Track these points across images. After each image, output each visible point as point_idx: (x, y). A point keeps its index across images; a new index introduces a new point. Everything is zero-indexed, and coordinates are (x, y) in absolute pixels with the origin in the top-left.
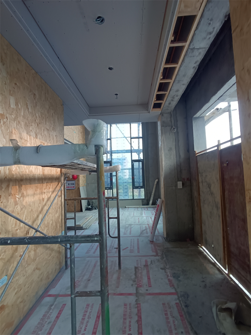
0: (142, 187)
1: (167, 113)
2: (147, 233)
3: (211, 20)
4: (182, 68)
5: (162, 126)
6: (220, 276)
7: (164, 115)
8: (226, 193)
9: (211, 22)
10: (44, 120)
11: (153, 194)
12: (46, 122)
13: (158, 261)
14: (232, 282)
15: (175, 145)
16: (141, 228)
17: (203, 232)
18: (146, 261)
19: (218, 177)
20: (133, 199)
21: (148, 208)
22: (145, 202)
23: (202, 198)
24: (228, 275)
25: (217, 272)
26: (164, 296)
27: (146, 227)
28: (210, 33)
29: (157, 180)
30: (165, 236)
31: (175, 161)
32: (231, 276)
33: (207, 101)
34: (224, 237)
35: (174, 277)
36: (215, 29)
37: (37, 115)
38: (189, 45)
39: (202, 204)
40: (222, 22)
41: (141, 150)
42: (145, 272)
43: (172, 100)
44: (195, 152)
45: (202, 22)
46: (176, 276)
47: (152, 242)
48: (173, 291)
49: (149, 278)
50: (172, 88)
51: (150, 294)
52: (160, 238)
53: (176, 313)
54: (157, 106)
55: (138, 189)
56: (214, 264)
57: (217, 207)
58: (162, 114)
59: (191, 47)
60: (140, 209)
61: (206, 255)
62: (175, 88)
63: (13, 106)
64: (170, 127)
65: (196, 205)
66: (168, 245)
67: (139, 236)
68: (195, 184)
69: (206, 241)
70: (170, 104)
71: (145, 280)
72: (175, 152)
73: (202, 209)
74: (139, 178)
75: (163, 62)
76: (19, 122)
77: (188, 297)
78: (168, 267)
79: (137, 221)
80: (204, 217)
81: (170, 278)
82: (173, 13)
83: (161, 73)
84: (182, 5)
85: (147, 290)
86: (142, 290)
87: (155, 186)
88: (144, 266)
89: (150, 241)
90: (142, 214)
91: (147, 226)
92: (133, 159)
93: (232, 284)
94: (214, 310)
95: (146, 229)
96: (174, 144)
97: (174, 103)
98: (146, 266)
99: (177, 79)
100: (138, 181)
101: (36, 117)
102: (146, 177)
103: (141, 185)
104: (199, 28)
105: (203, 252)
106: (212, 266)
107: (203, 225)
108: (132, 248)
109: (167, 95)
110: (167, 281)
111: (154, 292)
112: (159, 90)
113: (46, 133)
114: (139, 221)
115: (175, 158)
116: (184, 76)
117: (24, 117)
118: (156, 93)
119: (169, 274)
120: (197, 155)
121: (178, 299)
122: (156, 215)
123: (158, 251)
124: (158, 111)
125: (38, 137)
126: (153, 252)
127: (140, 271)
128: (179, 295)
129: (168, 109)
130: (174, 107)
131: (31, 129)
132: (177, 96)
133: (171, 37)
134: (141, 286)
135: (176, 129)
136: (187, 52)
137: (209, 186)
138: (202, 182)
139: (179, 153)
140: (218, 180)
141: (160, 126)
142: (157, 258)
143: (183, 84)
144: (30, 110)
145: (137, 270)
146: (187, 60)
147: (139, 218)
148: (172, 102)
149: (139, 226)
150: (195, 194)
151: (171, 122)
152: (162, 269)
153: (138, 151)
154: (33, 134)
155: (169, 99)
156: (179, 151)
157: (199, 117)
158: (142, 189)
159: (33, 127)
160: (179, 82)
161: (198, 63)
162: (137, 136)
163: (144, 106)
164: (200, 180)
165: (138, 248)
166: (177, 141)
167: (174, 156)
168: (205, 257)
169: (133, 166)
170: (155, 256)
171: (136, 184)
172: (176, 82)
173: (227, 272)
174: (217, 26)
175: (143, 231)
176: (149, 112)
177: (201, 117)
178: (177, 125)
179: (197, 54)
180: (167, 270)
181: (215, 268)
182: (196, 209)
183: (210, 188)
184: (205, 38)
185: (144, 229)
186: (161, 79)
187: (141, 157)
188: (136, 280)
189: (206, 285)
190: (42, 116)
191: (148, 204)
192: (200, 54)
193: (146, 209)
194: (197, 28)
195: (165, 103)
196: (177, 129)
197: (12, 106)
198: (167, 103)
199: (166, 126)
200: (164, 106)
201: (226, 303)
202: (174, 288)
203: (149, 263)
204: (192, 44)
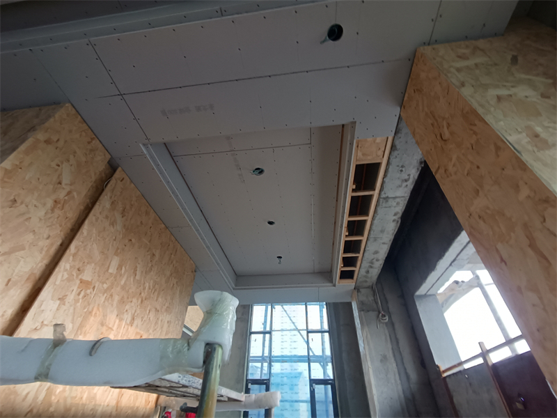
1: (366, 288)
3: (402, 167)
4: (375, 222)
5: (360, 310)
7: (361, 290)
9: (403, 169)
10: (156, 293)
12: (158, 297)
28: (406, 181)
37: (147, 285)
38: (380, 194)
40: (418, 169)
41: (327, 356)
43: (371, 267)
50: (367, 249)
54: (346, 275)
58: (357, 289)
59: (383, 196)
62: (372, 247)
63: (112, 270)
64: (377, 313)
70: (368, 272)
72: (394, 365)
75: (345, 214)
76: (111, 295)
82: (349, 162)
83: (345, 227)
84: (360, 154)
92: (313, 377)
96: (390, 346)
97: (375, 271)
99: (372, 236)
101: (144, 289)
104: (389, 175)
109: (360, 258)
112: (345, 252)
113: (152, 316)
115: (399, 382)
116: (382, 231)
117: (123, 288)
118: (341, 255)
120: (445, 375)
124: (349, 284)
125: (136, 322)
129: (366, 281)
130: (376, 277)
131: (127, 307)
132: (377, 260)
133: (351, 186)
135: (387, 317)
136: (378, 201)
139: (405, 369)
141: (357, 311)
143: (384, 243)
144: (138, 277)
146: (380, 211)
148: (371, 270)
151: (377, 303)
153: (322, 360)
154: (128, 317)
155: (365, 264)
156: (403, 364)
157: (425, 296)
159: (133, 304)
160: (375, 240)
161: (400, 215)
162: (318, 327)
163: (326, 275)
166: (395, 341)
167: (395, 375)
169: (312, 394)
172: (371, 240)
174: (414, 173)
176: (334, 286)
177: (430, 295)
178: (388, 308)
179: (395, 204)
184: (400, 186)
186: (346, 236)
187: (330, 373)
190: (154, 287)
192: (398, 204)
194: (385, 176)
195: (359, 270)
196: (390, 317)
197: (110, 271)
198: (363, 272)
199: (368, 311)
200: (359, 276)
204: (383, 192)
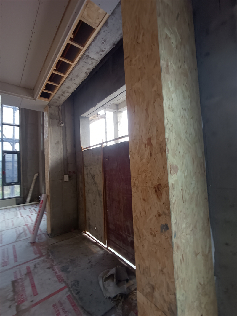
0: (16, 183)
1: (55, 106)
2: (26, 235)
3: (105, 41)
4: (76, 68)
5: (50, 117)
6: (101, 252)
7: (52, 106)
8: (107, 182)
9: (104, 42)
11: (31, 190)
13: (44, 261)
14: (110, 253)
15: (63, 139)
16: (16, 231)
17: (87, 219)
18: (28, 268)
19: (101, 169)
20: (3, 199)
21: (25, 207)
22: (21, 201)
23: (86, 189)
24: (107, 248)
25: (99, 249)
26: (54, 297)
27: (24, 229)
28: (102, 51)
29: (37, 175)
30: (49, 232)
31: (62, 155)
32: (109, 248)
33: (94, 105)
34: (104, 219)
35: (62, 271)
36: (106, 50)
38: (85, 51)
39: (86, 194)
40: (111, 47)
41: (16, 140)
42: (27, 282)
43: (62, 95)
44: (81, 147)
45: (98, 38)
46: (65, 270)
47: (33, 244)
48: (63, 285)
49: (33, 286)
50: (64, 83)
51: (36, 304)
52: (44, 236)
53: (68, 306)
54: (45, 95)
55: (10, 186)
56: (96, 244)
57: (100, 195)
58: (49, 105)
59: (87, 54)
60: (13, 210)
61: (89, 239)
62: (67, 84)
64: (58, 121)
65: (81, 196)
66: (53, 241)
67: (15, 242)
68: (80, 177)
69: (89, 226)
70: (59, 97)
71: (29, 290)
72: (62, 146)
73: (87, 198)
74: (13, 173)
75: (59, 54)
77: (78, 284)
78: (55, 263)
79: (11, 224)
80: (88, 205)
81: (59, 274)
82: (76, 14)
83: (55, 63)
84: (86, 13)
85: (32, 301)
86: (25, 305)
87: (34, 182)
88: (26, 275)
89: (31, 243)
90: (16, 215)
91: (25, 227)
92: (4, 149)
93: (110, 254)
94: (101, 282)
95: (24, 231)
96: (62, 137)
97: (64, 98)
98: (29, 273)
99: (70, 77)
100: (11, 176)
102: (23, 171)
103: (16, 180)
104: (95, 41)
105: (87, 237)
106: (95, 246)
107: (87, 212)
108: (6, 260)
109: (58, 88)
110: (56, 279)
111: (41, 299)
112: (49, 80)
114: (13, 224)
115: (62, 152)
116: (77, 76)
118: (46, 81)
119: (57, 270)
120: (83, 150)
121: (70, 291)
122: (39, 212)
123: (43, 251)
124: (45, 101)
126: (36, 254)
127: (21, 283)
128: (70, 286)
129: (56, 103)
130: (63, 102)
132: (68, 92)
133: (70, 35)
134: (23, 301)
135: (63, 124)
136: (83, 56)
137: (93, 177)
138: (87, 174)
139: (67, 148)
140: (100, 172)
141: (47, 117)
142: (42, 258)
143: (75, 84)
145: (16, 284)
146: (81, 63)
147: (12, 221)
148: (61, 97)
149: (14, 230)
150: (81, 185)
151: (59, 116)
152: (48, 268)
153: (12, 141)
155: (60, 92)
156: (66, 145)
157: (85, 117)
158: (16, 186)
160: (71, 80)
161: (90, 71)
162: (11, 122)
163: (30, 91)
164: (85, 172)
165: (15, 256)
166: (64, 136)
167: (61, 150)
168: (89, 240)
169: (4, 158)
170: (39, 258)
171: (8, 180)
172: (69, 79)
173: (106, 246)
174: (108, 48)
175: (20, 234)
176: (35, 100)
177: (87, 118)
178: (65, 120)
179: (90, 62)
180: (54, 267)
181: (98, 247)
182: (81, 199)
183: (94, 179)
184: (98, 53)
185: (21, 231)
186: (54, 70)
187: (17, 147)
188: (16, 297)
189: (92, 264)
191: (24, 202)
192: (92, 63)
193: (22, 208)
194: (93, 41)
195: (54, 95)
196: (65, 124)
198: (57, 96)
199: (54, 119)
200: (53, 98)
201: (108, 272)
202: (64, 281)
203: (32, 269)
204: (88, 51)
